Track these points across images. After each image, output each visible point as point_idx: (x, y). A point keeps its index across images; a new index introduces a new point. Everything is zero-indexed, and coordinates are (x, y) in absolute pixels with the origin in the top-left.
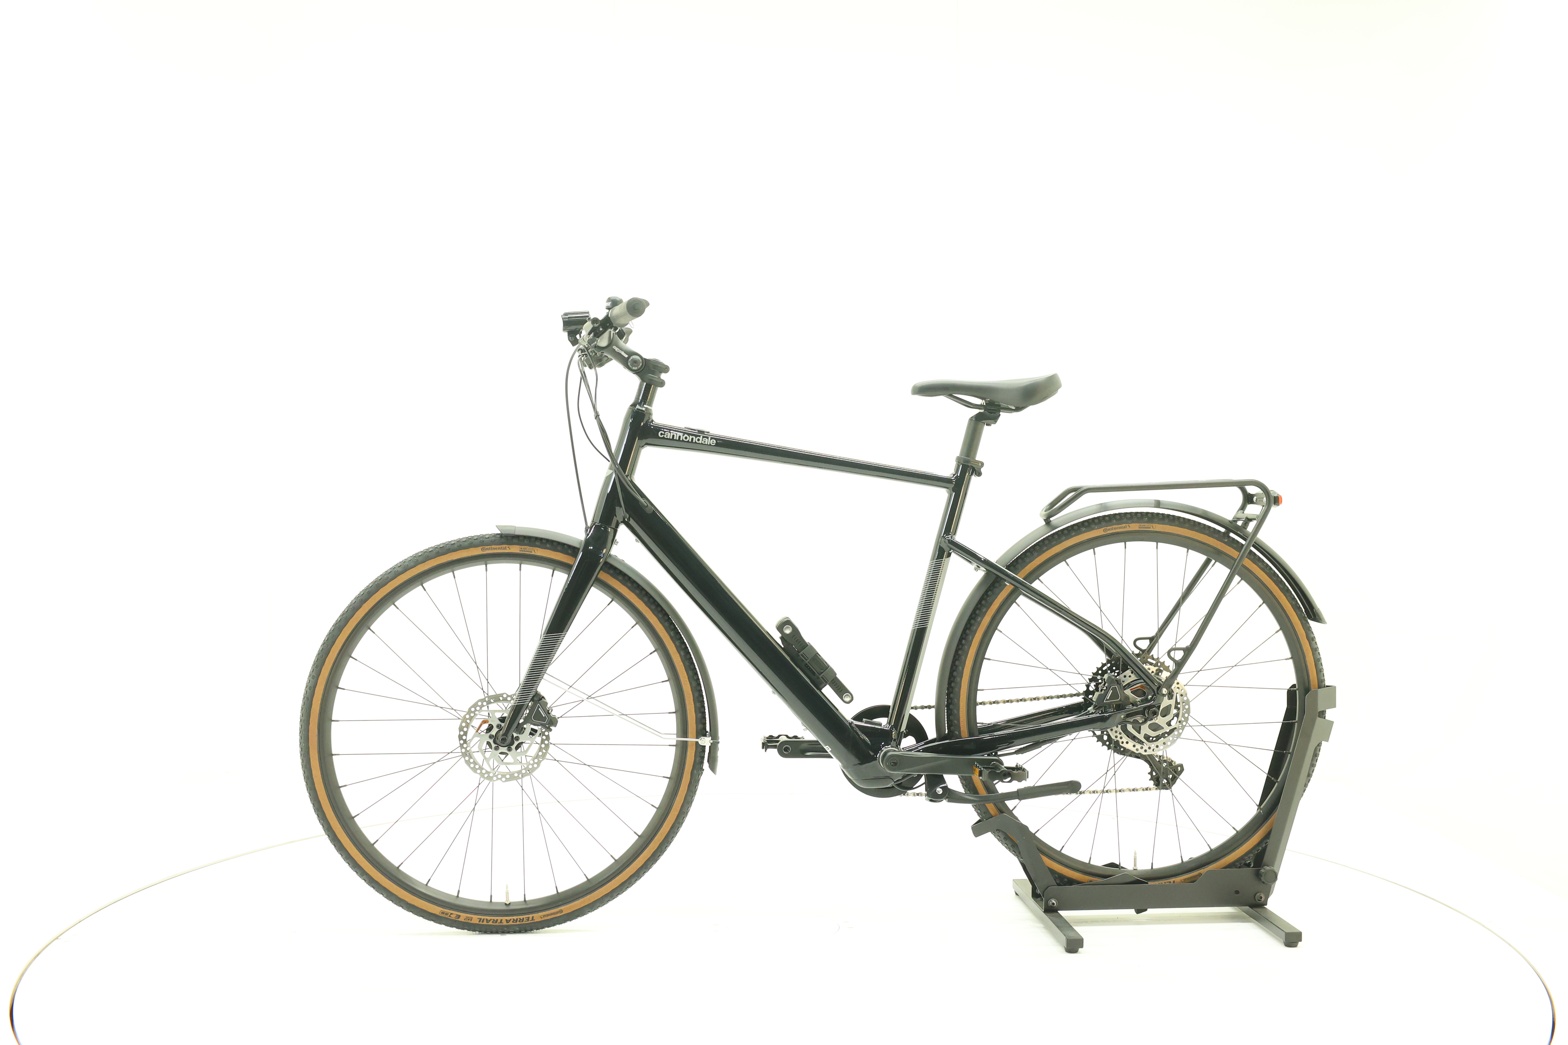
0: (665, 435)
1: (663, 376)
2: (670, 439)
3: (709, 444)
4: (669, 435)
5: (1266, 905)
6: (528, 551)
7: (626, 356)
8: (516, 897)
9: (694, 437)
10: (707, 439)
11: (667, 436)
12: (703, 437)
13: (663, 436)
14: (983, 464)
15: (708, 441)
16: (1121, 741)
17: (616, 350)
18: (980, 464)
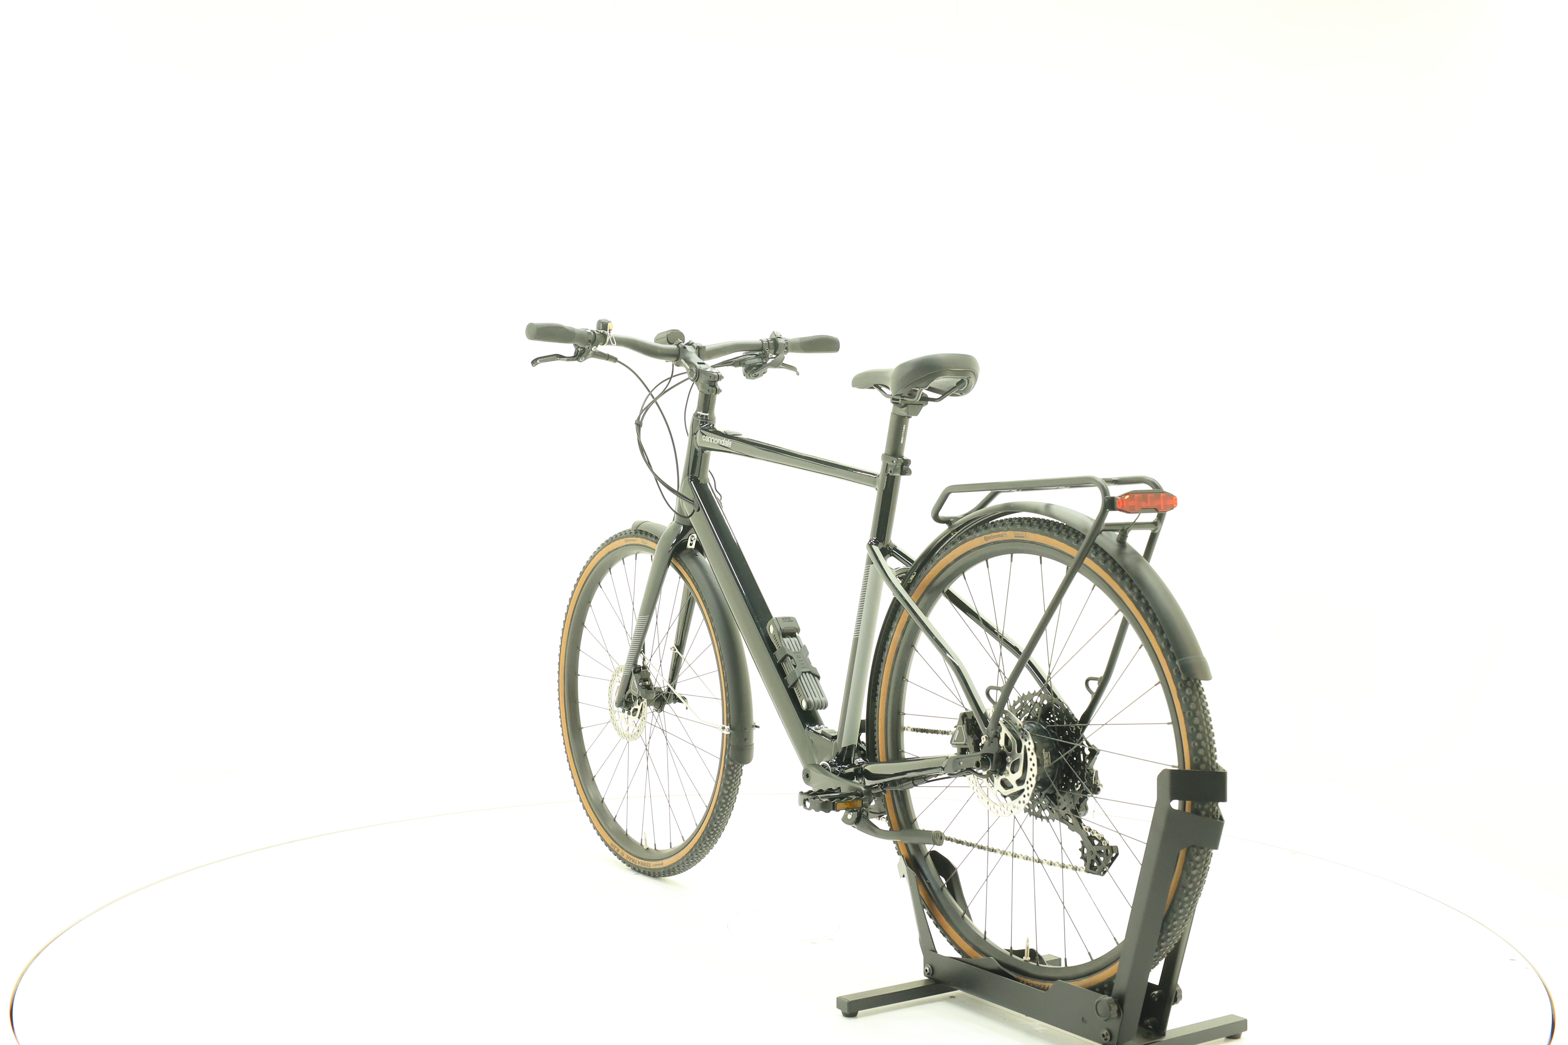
3: (727, 445)
6: (646, 544)
8: (651, 844)
15: (727, 442)
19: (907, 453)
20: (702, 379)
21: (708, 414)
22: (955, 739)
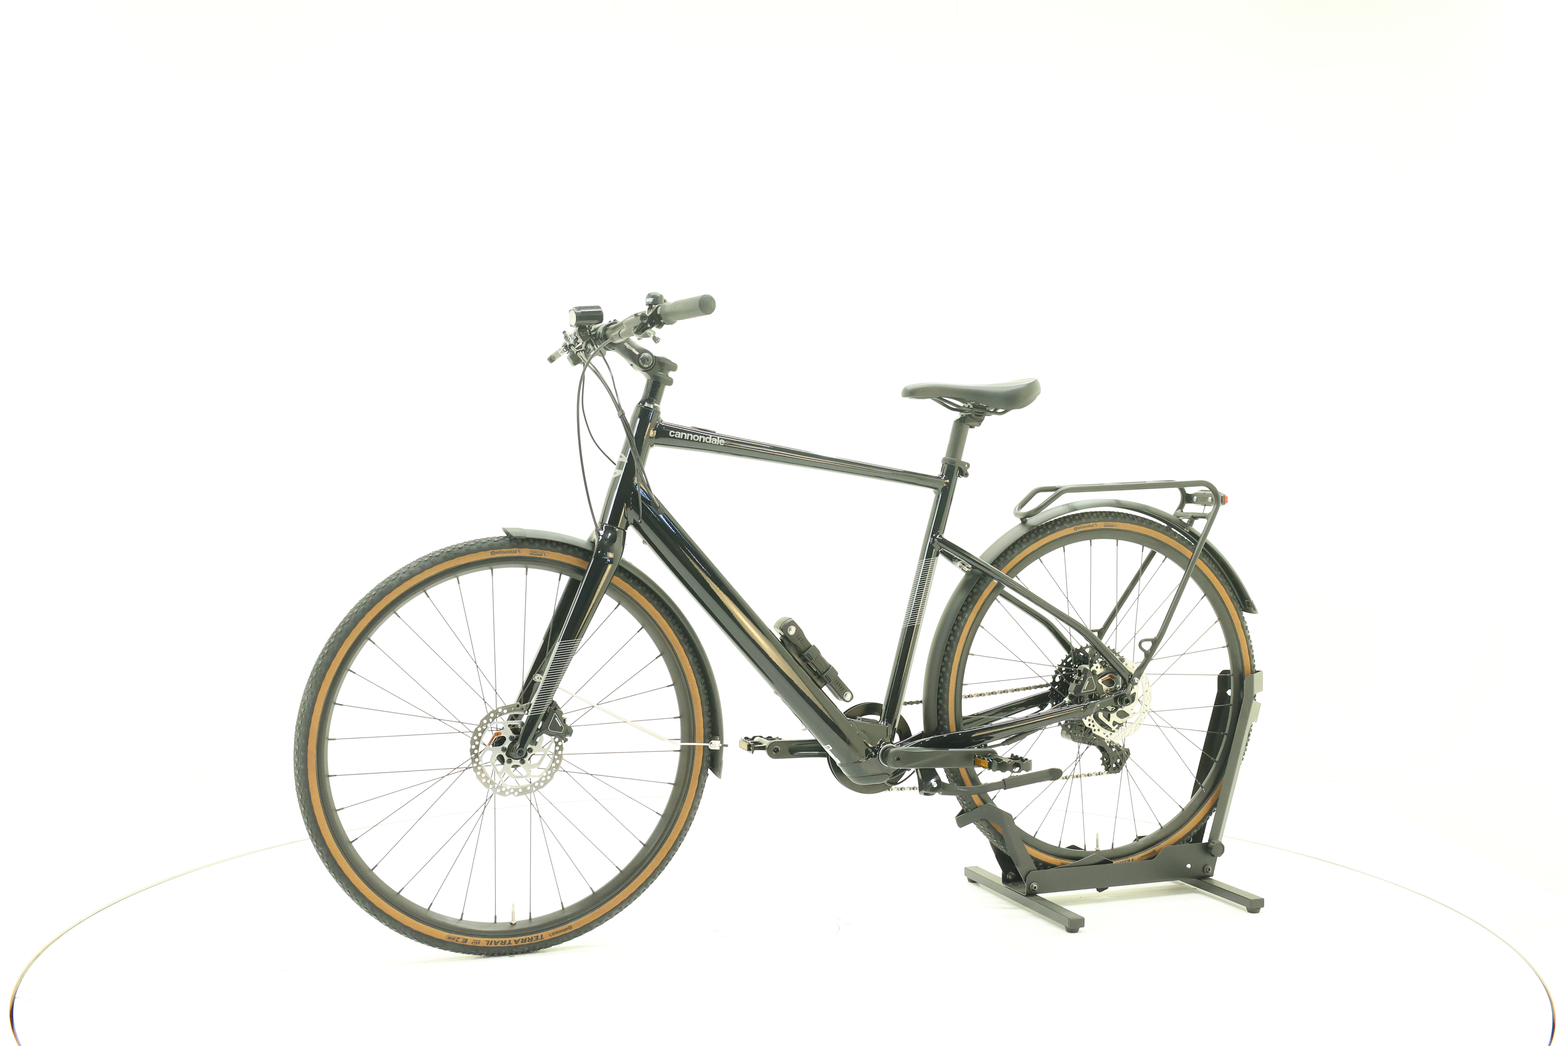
0: (676, 435)
1: (671, 374)
2: (680, 439)
3: (718, 444)
4: (679, 435)
5: (1212, 876)
6: (537, 555)
7: (637, 353)
8: (521, 916)
9: (704, 437)
10: (716, 439)
11: (677, 436)
12: (712, 437)
13: (673, 435)
14: (969, 465)
15: (717, 441)
16: (1093, 729)
17: (627, 346)
18: (966, 466)
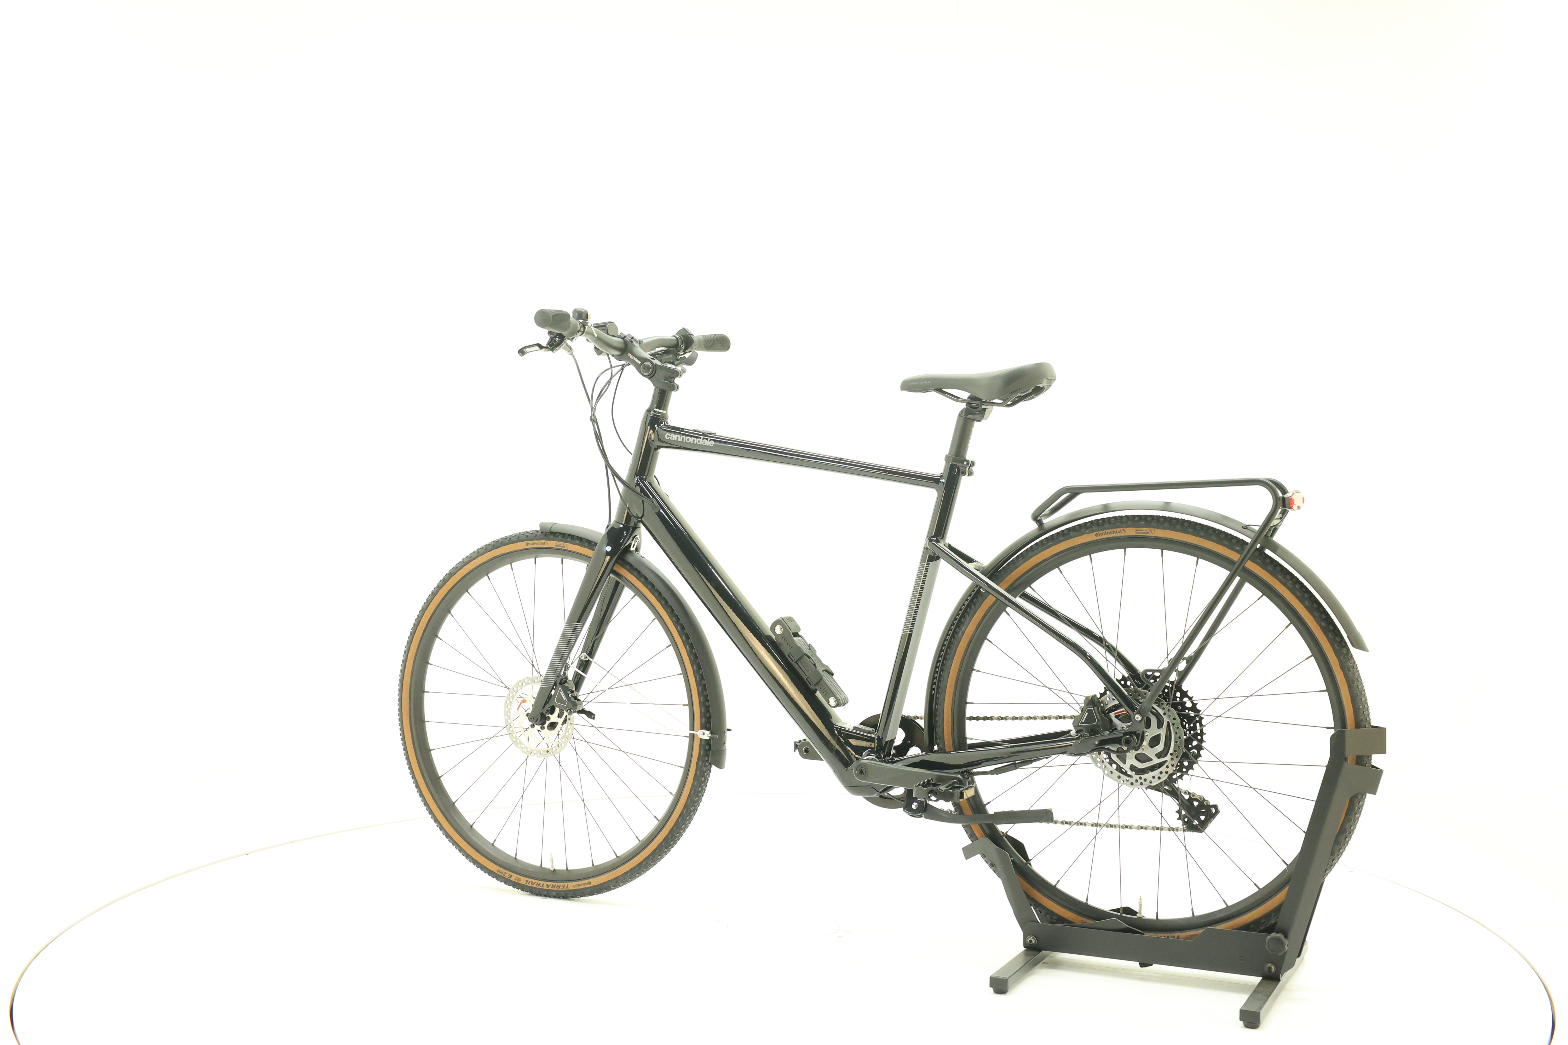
0: (671, 437)
1: (677, 383)
2: (675, 440)
3: (708, 445)
4: (674, 437)
7: (639, 362)
8: (561, 865)
9: (696, 439)
14: (973, 463)
15: (706, 442)
17: (630, 357)
18: (970, 464)
19: (970, 455)
20: (660, 374)
21: (665, 412)
22: (1083, 721)
